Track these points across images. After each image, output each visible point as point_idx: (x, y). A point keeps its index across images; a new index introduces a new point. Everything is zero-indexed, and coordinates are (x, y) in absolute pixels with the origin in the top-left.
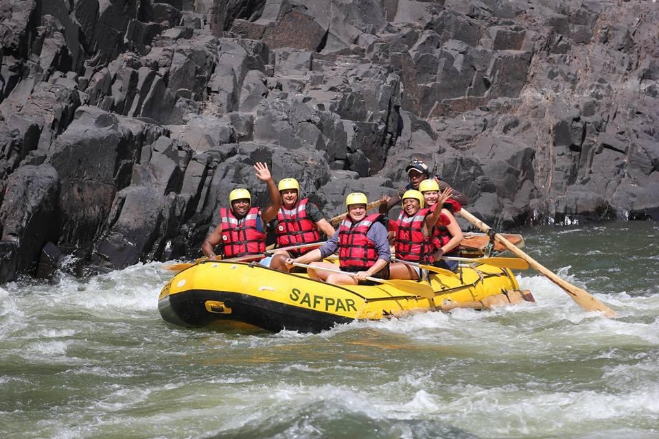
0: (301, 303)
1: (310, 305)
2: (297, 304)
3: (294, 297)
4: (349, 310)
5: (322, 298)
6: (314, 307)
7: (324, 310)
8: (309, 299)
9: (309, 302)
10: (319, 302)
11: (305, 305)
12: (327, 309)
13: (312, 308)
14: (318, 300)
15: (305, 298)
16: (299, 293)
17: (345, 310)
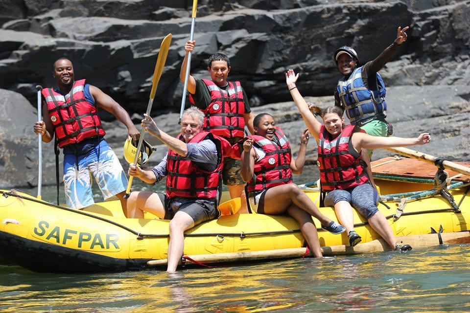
0: (48, 238)
1: (58, 241)
2: (43, 239)
3: (40, 231)
4: (108, 248)
5: (75, 232)
6: (64, 243)
7: (76, 247)
8: (58, 234)
9: (57, 238)
10: (70, 238)
11: (53, 241)
12: (80, 246)
13: (61, 244)
14: (69, 234)
15: (53, 232)
16: (47, 226)
17: (103, 247)
